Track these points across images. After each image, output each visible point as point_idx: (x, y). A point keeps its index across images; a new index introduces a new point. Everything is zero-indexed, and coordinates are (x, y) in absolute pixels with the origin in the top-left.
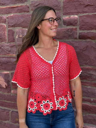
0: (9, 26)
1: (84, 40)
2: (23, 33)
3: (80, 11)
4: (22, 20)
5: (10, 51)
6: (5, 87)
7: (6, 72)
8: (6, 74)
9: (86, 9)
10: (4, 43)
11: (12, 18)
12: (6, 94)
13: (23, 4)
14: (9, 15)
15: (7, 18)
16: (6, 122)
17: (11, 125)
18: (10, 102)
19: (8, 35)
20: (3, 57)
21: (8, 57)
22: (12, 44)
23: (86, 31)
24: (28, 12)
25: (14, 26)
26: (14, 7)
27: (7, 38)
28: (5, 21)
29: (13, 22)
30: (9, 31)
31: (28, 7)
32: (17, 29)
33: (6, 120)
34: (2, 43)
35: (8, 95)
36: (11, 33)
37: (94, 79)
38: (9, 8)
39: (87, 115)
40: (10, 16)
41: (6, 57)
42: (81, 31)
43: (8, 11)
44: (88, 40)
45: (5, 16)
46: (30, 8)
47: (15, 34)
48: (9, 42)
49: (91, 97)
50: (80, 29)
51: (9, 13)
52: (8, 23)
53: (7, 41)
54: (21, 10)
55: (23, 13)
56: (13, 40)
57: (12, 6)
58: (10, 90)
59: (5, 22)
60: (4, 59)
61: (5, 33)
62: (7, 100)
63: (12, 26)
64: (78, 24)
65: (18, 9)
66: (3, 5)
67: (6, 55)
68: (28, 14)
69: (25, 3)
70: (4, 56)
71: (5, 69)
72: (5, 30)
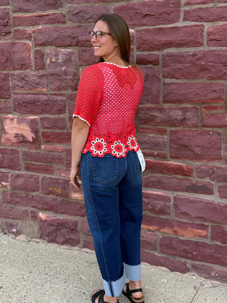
0: (36, 45)
1: (143, 66)
2: (56, 55)
3: (137, 23)
4: (55, 35)
5: (38, 84)
6: (31, 140)
7: (32, 117)
8: (32, 120)
9: (145, 21)
10: (28, 70)
11: (40, 32)
12: (33, 151)
13: (56, 12)
14: (36, 28)
15: (34, 32)
16: (34, 194)
17: (42, 198)
18: (40, 163)
19: (35, 58)
20: (28, 94)
21: (35, 94)
22: (41, 72)
23: (145, 53)
24: (64, 23)
25: (43, 45)
26: (44, 16)
27: (33, 64)
28: (31, 37)
29: (42, 38)
30: (36, 52)
31: (64, 16)
32: (48, 50)
33: (34, 191)
34: (27, 71)
35: (36, 153)
36: (40, 56)
37: (158, 123)
38: (36, 16)
39: (150, 175)
40: (38, 30)
41: (32, 94)
42: (139, 53)
43: (33, 22)
44: (149, 66)
45: (30, 29)
46: (67, 18)
47: (45, 57)
48: (36, 70)
49: (154, 149)
50: (138, 49)
51: (36, 24)
52: (35, 40)
53: (33, 68)
54: (54, 20)
55: (57, 25)
56: (43, 67)
57: (40, 13)
58: (40, 145)
59: (29, 38)
60: (30, 96)
61: (30, 56)
62: (36, 161)
63: (41, 45)
64: (135, 41)
65: (50, 19)
66: (26, 11)
67: (32, 90)
68: (63, 26)
69: (60, 9)
70: (28, 92)
71: (32, 112)
72: (30, 51)
